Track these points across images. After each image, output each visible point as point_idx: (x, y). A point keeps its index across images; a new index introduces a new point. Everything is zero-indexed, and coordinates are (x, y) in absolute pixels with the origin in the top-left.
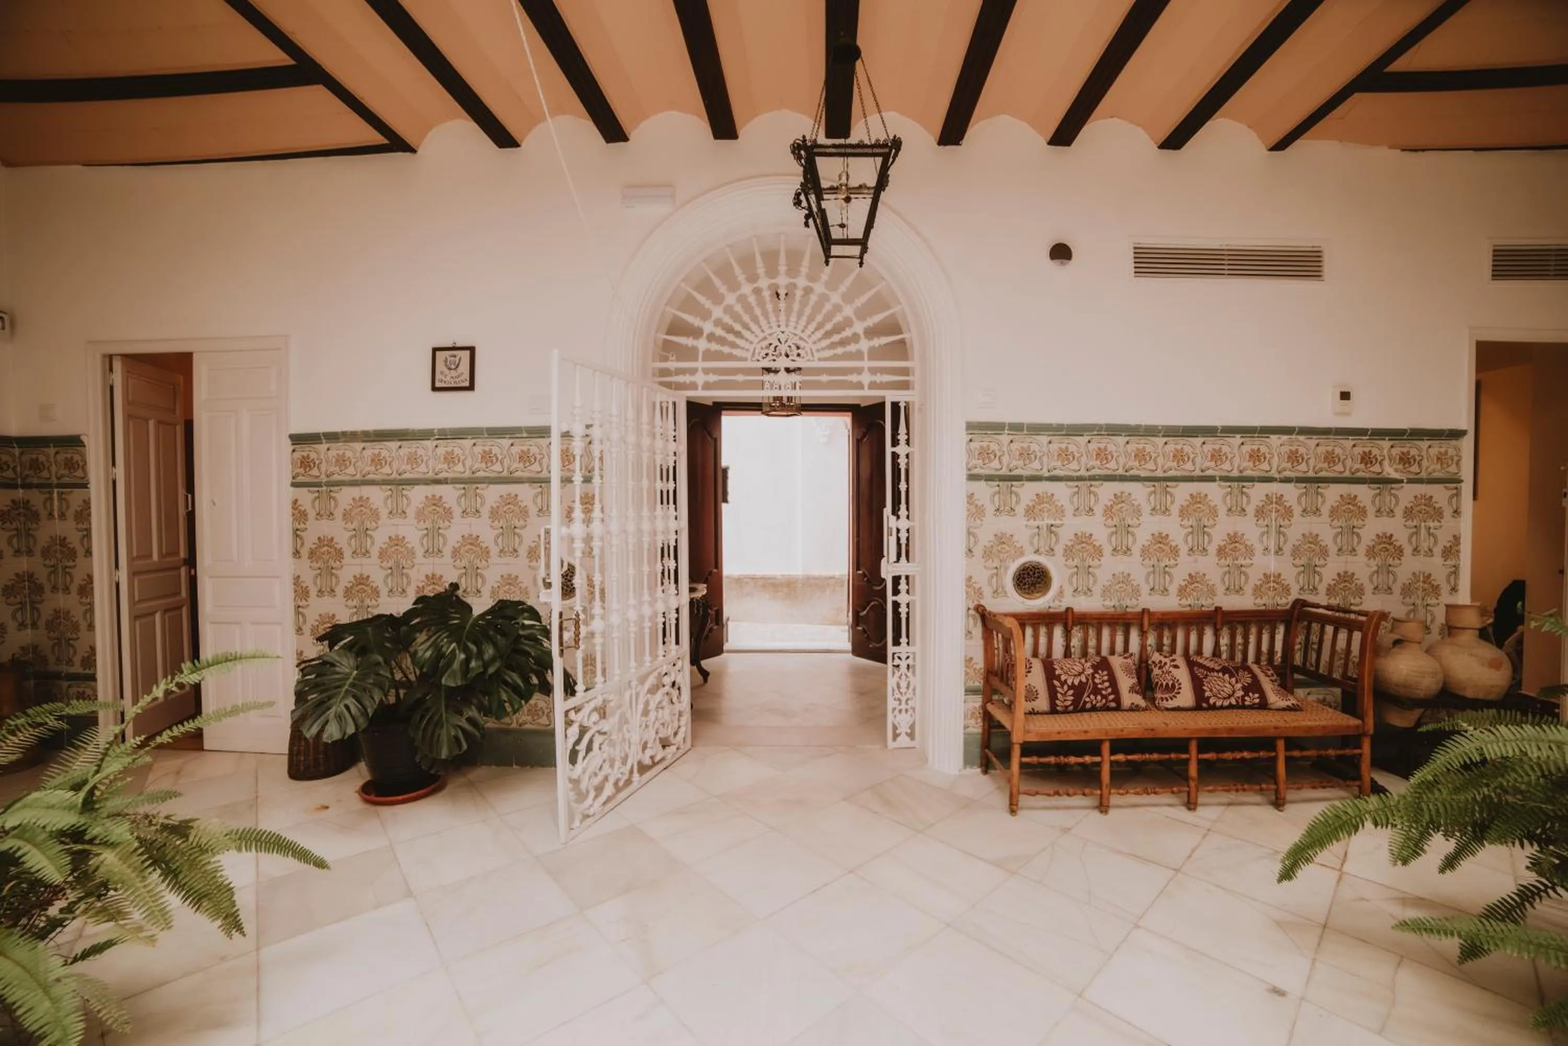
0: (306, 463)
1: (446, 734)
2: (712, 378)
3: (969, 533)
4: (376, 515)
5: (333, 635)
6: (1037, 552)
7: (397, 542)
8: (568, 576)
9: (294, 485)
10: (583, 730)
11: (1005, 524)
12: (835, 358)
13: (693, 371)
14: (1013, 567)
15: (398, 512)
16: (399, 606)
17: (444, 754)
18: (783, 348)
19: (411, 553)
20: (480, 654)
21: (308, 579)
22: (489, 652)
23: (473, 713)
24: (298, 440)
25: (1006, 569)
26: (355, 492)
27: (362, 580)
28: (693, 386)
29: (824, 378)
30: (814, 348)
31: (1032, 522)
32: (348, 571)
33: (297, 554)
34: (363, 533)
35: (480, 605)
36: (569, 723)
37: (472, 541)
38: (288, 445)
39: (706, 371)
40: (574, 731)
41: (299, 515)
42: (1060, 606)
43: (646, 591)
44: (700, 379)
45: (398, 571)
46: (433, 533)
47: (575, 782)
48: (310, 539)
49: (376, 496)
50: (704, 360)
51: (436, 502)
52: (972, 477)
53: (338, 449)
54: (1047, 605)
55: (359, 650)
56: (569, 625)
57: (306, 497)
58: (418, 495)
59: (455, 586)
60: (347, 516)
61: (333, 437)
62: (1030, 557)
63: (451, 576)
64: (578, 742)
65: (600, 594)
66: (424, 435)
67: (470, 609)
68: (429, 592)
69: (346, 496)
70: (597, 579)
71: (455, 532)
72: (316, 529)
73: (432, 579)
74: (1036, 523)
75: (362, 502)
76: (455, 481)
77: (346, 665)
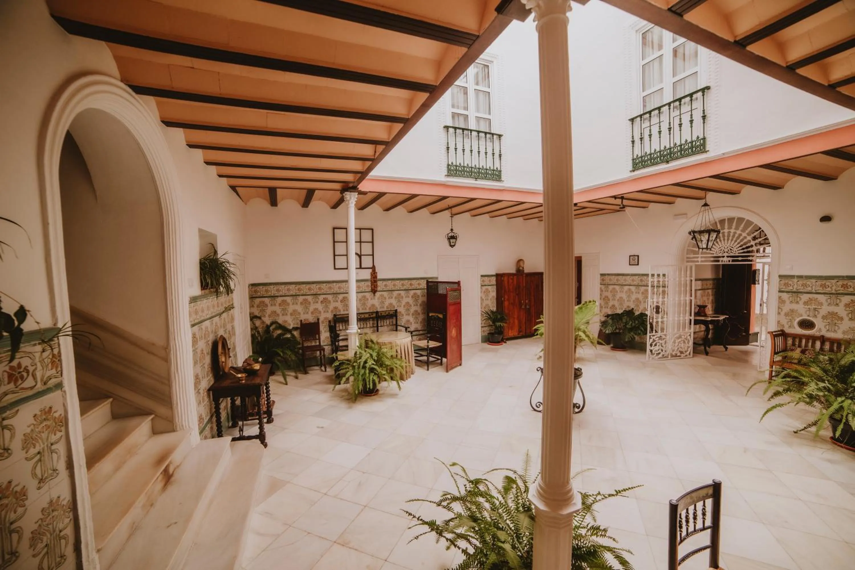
0: (603, 280)
1: (627, 337)
2: (703, 259)
3: (779, 308)
4: (617, 292)
5: (608, 316)
6: (808, 316)
7: (621, 298)
8: (658, 308)
9: (601, 284)
10: (654, 341)
11: (794, 306)
12: (744, 252)
13: (698, 257)
14: (798, 320)
15: (622, 292)
16: (620, 311)
17: (627, 340)
18: (726, 250)
19: (624, 301)
20: (635, 322)
21: (603, 304)
22: (637, 322)
23: (632, 333)
24: (602, 275)
25: (795, 320)
26: (613, 286)
27: (613, 306)
28: (698, 261)
29: (740, 259)
30: (736, 250)
31: (806, 307)
32: (611, 303)
33: (601, 299)
34: (614, 296)
35: (637, 313)
36: (650, 338)
37: (637, 299)
38: (599, 276)
39: (702, 257)
40: (651, 340)
41: (601, 291)
42: (818, 334)
43: (682, 315)
44: (699, 259)
45: (621, 304)
46: (629, 296)
47: (651, 351)
48: (603, 296)
49: (617, 288)
50: (701, 254)
51: (630, 289)
52: (780, 291)
53: (610, 277)
54: (813, 334)
55: (612, 319)
56: (651, 319)
57: (603, 287)
58: (626, 288)
59: (633, 309)
60: (611, 292)
61: (608, 275)
62: (805, 317)
63: (632, 306)
64: (653, 342)
65: (666, 313)
66: (627, 275)
67: (634, 314)
68: (627, 310)
69: (611, 287)
70: (666, 310)
71: (634, 297)
72: (605, 294)
73: (628, 307)
74: (809, 307)
75: (614, 289)
76: (634, 285)
77: (610, 321)
